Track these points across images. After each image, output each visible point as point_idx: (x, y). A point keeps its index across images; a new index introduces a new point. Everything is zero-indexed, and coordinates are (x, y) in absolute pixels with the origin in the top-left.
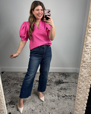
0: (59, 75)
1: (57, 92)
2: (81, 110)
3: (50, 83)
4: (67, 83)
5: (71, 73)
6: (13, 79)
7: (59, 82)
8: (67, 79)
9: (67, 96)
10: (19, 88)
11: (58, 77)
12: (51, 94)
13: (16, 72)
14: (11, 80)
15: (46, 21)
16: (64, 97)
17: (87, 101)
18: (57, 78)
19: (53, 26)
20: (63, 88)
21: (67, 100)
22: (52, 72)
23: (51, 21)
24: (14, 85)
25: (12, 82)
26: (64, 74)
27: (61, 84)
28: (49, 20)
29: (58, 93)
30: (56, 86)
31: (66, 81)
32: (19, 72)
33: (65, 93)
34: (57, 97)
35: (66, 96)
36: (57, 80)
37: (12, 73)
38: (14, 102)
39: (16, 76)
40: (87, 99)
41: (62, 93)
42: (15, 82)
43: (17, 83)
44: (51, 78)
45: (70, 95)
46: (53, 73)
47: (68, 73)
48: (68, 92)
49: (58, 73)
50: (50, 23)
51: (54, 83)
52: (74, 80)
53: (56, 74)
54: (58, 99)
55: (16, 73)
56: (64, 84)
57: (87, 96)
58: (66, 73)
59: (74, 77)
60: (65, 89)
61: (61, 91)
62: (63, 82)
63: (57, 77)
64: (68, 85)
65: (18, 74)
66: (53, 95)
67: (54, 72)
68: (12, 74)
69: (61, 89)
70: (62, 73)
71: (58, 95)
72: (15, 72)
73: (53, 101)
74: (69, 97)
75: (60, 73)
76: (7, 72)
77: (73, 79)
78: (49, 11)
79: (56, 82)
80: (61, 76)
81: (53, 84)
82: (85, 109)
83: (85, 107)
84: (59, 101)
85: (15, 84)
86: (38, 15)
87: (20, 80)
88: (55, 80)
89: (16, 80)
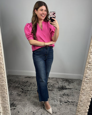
1: (60, 97)
2: (84, 112)
3: (52, 88)
4: (70, 90)
5: (75, 80)
6: (14, 82)
7: (62, 88)
8: (70, 85)
9: (70, 102)
10: (20, 91)
12: (53, 99)
13: (18, 75)
14: (12, 83)
15: (51, 23)
16: (66, 102)
17: (90, 103)
18: (59, 84)
19: (58, 28)
20: (66, 94)
21: (70, 105)
22: (54, 78)
23: (56, 23)
24: (15, 88)
25: (13, 85)
26: (67, 80)
27: (64, 90)
28: (54, 22)
29: (60, 99)
30: (58, 91)
31: (69, 87)
32: (20, 76)
33: (68, 99)
34: (59, 103)
35: (68, 101)
37: (13, 76)
38: (15, 104)
39: (17, 80)
40: (90, 101)
41: (65, 99)
42: (17, 85)
43: (19, 86)
44: (54, 83)
45: (72, 101)
46: (56, 79)
47: (72, 79)
48: (71, 98)
49: (61, 79)
50: (55, 25)
51: (57, 88)
53: (59, 79)
54: (60, 104)
55: (17, 77)
56: (67, 90)
57: (90, 98)
58: (70, 79)
59: (78, 84)
60: (68, 95)
61: (64, 96)
62: (66, 88)
63: (60, 82)
64: (71, 92)
66: (55, 100)
68: (13, 77)
69: (64, 95)
70: (65, 79)
71: (60, 100)
72: (16, 75)
73: (55, 106)
74: (72, 103)
75: (63, 79)
77: (76, 86)
78: (54, 13)
79: (58, 88)
80: (64, 82)
81: (56, 90)
82: (88, 111)
83: (87, 109)
84: (61, 106)
85: (16, 87)
86: (41, 15)
87: (21, 83)
88: (58, 86)
89: (17, 83)
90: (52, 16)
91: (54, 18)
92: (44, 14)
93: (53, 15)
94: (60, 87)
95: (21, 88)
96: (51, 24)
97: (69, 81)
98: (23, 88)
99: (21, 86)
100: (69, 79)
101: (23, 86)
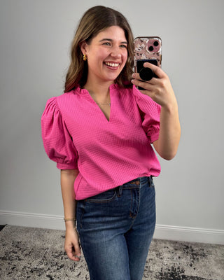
0: (171, 249)
6: (29, 254)
7: (172, 275)
8: (196, 265)
11: (169, 255)
13: (41, 229)
14: (22, 257)
15: (141, 84)
18: (164, 261)
24: (30, 274)
25: (23, 263)
26: (187, 247)
31: (194, 274)
32: (49, 231)
36: (165, 267)
37: (28, 230)
39: (38, 243)
42: (35, 265)
43: (41, 267)
47: (201, 244)
49: (171, 242)
51: (157, 277)
52: (219, 271)
53: (163, 245)
55: (40, 233)
58: (196, 244)
59: (220, 262)
62: (184, 276)
63: (166, 255)
65: (48, 236)
67: (159, 240)
68: (28, 234)
70: (181, 244)
72: (36, 229)
76: (13, 227)
78: (156, 44)
79: (161, 274)
80: (179, 253)
85: (32, 271)
87: (49, 257)
88: (159, 269)
89: (37, 256)
90: (144, 57)
91: (155, 62)
92: (115, 58)
93: (151, 49)
94: (167, 271)
95: (49, 276)
96: (140, 88)
97: (192, 250)
98: (53, 274)
99: (49, 266)
100: (192, 244)
101: (55, 268)
